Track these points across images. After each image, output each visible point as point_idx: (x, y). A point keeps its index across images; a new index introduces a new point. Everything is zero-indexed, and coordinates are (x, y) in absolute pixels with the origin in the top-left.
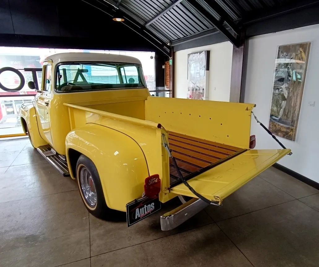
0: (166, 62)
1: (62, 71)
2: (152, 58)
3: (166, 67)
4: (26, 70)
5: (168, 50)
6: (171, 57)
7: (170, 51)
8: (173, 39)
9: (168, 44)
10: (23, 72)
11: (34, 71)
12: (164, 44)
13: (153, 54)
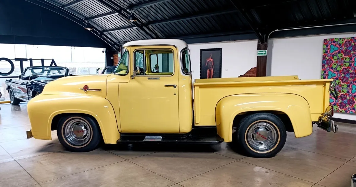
0: (114, 55)
1: (41, 60)
2: (103, 52)
3: (114, 58)
4: (16, 59)
5: (118, 48)
6: (119, 51)
7: (119, 48)
8: (122, 41)
9: (118, 44)
10: (13, 61)
11: (21, 60)
12: (115, 43)
13: (104, 49)
